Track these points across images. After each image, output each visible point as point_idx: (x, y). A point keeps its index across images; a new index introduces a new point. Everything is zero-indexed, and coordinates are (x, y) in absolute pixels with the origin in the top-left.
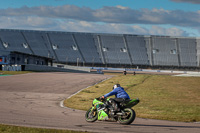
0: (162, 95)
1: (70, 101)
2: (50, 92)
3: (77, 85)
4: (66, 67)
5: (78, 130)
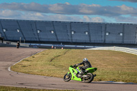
1: (15, 67)
3: (20, 56)
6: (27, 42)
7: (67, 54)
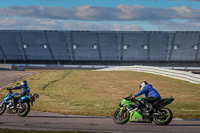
0: (83, 90)
6: (8, 62)
7: (67, 79)
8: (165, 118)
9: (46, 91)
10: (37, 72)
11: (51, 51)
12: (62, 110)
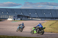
2: (29, 26)
3: (37, 24)
4: (34, 19)
5: (37, 37)
6: (40, 18)
7: (57, 23)
8: (42, 32)
9: (51, 27)
10: (48, 21)
11: (52, 15)
12: (56, 32)
